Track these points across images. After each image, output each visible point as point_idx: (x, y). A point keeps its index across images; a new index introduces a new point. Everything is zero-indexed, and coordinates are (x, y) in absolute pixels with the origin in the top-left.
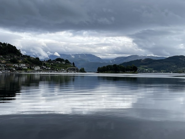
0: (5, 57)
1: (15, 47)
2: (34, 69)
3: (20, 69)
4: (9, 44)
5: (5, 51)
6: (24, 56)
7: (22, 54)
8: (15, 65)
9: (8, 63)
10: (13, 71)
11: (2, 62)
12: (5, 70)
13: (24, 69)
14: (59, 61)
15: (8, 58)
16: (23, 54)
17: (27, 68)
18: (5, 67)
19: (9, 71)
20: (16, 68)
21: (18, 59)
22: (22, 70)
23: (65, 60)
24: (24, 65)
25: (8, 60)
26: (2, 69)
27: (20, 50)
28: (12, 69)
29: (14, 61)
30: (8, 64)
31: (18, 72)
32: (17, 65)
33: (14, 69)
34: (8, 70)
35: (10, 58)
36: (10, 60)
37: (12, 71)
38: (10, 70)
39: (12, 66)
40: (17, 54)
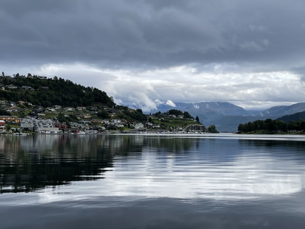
0: (89, 110)
1: (104, 94)
2: (134, 128)
3: (112, 128)
4: (95, 89)
5: (90, 100)
6: (119, 107)
7: (115, 104)
8: (105, 122)
9: (94, 118)
10: (102, 131)
11: (86, 117)
12: (90, 129)
13: (118, 128)
14: (174, 114)
15: (94, 110)
16: (118, 104)
17: (123, 126)
18: (90, 124)
19: (96, 132)
20: (106, 126)
21: (109, 112)
22: (115, 130)
23: (183, 112)
24: (119, 122)
25: (94, 114)
26: (85, 128)
27: (112, 97)
28: (100, 128)
29: (103, 116)
30: (95, 121)
31: (109, 133)
32: (107, 122)
33: (104, 128)
34: (94, 129)
35: (97, 111)
36: (96, 114)
37: (100, 131)
38: (97, 129)
39: (100, 123)
40: (108, 103)
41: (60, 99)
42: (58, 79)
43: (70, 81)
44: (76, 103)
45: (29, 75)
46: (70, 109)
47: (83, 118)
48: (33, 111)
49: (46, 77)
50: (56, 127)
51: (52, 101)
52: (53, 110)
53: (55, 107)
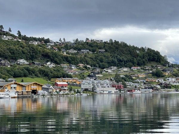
0: (143, 69)
1: (157, 53)
3: (167, 86)
5: (144, 59)
6: (173, 66)
7: (169, 63)
8: (160, 81)
9: (149, 77)
10: (157, 89)
11: (140, 76)
12: (145, 88)
13: (173, 86)
15: (148, 70)
16: (171, 63)
18: (145, 83)
19: (151, 90)
20: (161, 84)
21: (163, 71)
22: (170, 88)
24: (174, 80)
25: (149, 73)
26: (140, 87)
27: (165, 56)
28: (155, 87)
29: (158, 75)
30: (149, 80)
31: (164, 91)
32: (161, 80)
33: (159, 87)
34: (149, 88)
35: (151, 70)
36: (151, 73)
37: (155, 90)
38: (152, 88)
39: (155, 82)
40: (162, 62)
41: (116, 60)
42: (113, 41)
43: (124, 43)
44: (131, 64)
45: (87, 39)
46: (125, 69)
47: (138, 77)
48: (92, 73)
49: (102, 41)
50: (113, 87)
51: (108, 63)
52: (109, 71)
53: (111, 68)
